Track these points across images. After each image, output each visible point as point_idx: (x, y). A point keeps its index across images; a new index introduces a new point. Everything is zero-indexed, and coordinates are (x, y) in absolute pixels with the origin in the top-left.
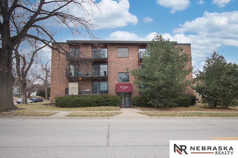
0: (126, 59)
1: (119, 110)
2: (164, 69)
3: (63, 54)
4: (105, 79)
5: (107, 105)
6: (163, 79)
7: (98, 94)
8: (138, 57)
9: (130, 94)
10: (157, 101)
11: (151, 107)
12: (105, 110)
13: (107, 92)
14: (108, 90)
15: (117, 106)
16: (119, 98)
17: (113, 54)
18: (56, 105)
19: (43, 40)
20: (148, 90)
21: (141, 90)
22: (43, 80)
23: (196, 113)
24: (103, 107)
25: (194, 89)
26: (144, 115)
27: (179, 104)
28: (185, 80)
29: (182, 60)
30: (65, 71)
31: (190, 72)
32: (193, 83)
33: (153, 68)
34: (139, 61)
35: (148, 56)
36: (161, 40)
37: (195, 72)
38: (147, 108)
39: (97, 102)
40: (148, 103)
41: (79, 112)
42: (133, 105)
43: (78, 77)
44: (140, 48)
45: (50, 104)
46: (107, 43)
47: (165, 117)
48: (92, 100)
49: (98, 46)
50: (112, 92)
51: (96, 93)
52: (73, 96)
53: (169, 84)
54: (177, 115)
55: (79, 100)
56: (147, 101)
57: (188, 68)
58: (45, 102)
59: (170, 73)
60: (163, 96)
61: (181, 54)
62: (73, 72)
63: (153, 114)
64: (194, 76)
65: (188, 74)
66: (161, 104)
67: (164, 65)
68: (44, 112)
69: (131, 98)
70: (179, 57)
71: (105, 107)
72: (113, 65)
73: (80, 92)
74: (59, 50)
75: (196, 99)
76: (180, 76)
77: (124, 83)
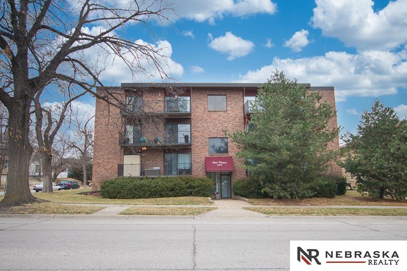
0: (222, 114)
1: (211, 203)
2: (288, 131)
3: (116, 106)
4: (186, 149)
5: (190, 194)
6: (288, 149)
7: (174, 175)
8: (244, 110)
9: (230, 174)
10: (277, 187)
11: (268, 198)
12: (186, 204)
13: (189, 171)
14: (191, 167)
15: (208, 196)
16: (210, 182)
17: (200, 106)
18: (102, 194)
19: (83, 83)
20: (261, 167)
21: (249, 168)
22: (80, 150)
23: (347, 209)
24: (182, 198)
25: (342, 166)
26: (256, 213)
27: (316, 193)
28: (327, 149)
29: (321, 115)
30: (118, 136)
31: (334, 137)
32: (341, 155)
33: (271, 130)
34: (245, 118)
35: (260, 108)
36: (282, 81)
37: (343, 135)
38: (260, 200)
39: (172, 190)
40: (262, 191)
41: (142, 206)
42: (236, 194)
43: (140, 145)
44: (247, 95)
45: (92, 193)
46: (190, 87)
47: (293, 216)
48: (164, 185)
49: (175, 93)
50: (199, 172)
51: (171, 174)
52: (131, 179)
53: (298, 158)
54: (314, 213)
55: (142, 186)
56: (260, 187)
57: (331, 130)
58: (82, 188)
59: (300, 138)
60: (288, 179)
61: (317, 105)
62: (131, 137)
63: (272, 210)
64: (342, 144)
65: (331, 139)
66: (285, 193)
67: (288, 125)
68: (81, 207)
69: (232, 183)
70: (314, 111)
71: (186, 197)
72: (199, 125)
73: (144, 172)
74: (109, 100)
75: (346, 183)
76: (318, 144)
77: (219, 155)
